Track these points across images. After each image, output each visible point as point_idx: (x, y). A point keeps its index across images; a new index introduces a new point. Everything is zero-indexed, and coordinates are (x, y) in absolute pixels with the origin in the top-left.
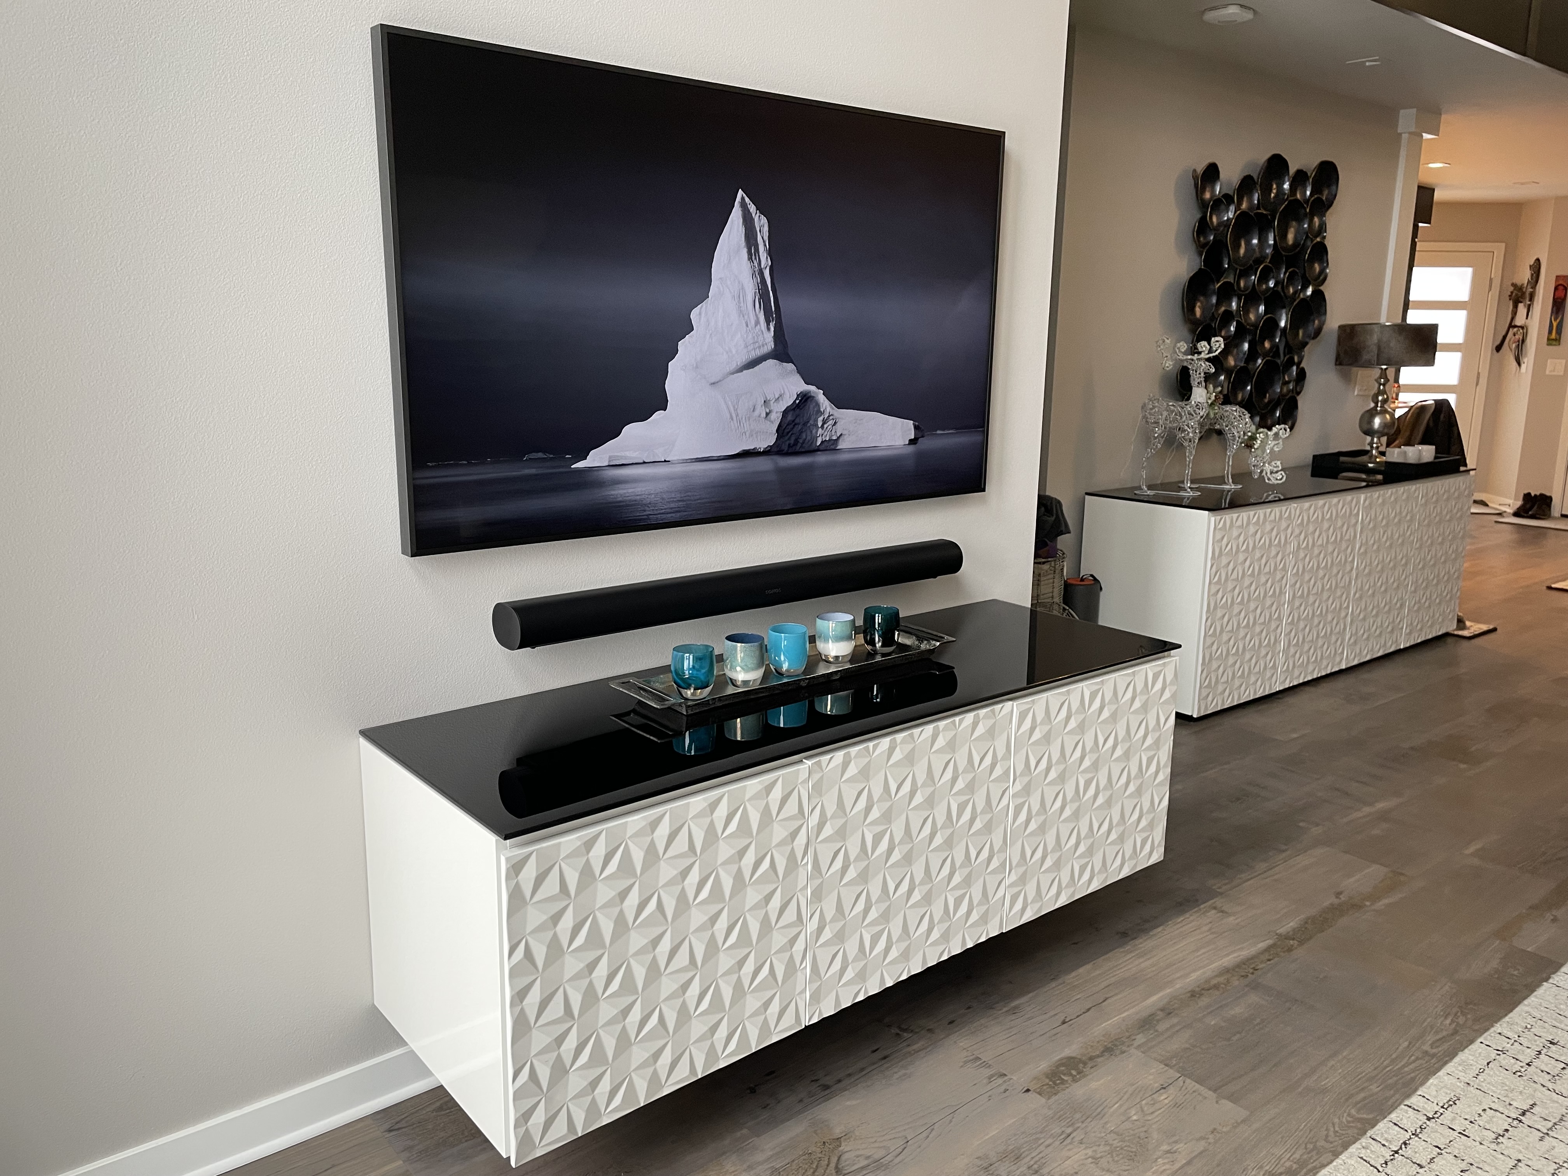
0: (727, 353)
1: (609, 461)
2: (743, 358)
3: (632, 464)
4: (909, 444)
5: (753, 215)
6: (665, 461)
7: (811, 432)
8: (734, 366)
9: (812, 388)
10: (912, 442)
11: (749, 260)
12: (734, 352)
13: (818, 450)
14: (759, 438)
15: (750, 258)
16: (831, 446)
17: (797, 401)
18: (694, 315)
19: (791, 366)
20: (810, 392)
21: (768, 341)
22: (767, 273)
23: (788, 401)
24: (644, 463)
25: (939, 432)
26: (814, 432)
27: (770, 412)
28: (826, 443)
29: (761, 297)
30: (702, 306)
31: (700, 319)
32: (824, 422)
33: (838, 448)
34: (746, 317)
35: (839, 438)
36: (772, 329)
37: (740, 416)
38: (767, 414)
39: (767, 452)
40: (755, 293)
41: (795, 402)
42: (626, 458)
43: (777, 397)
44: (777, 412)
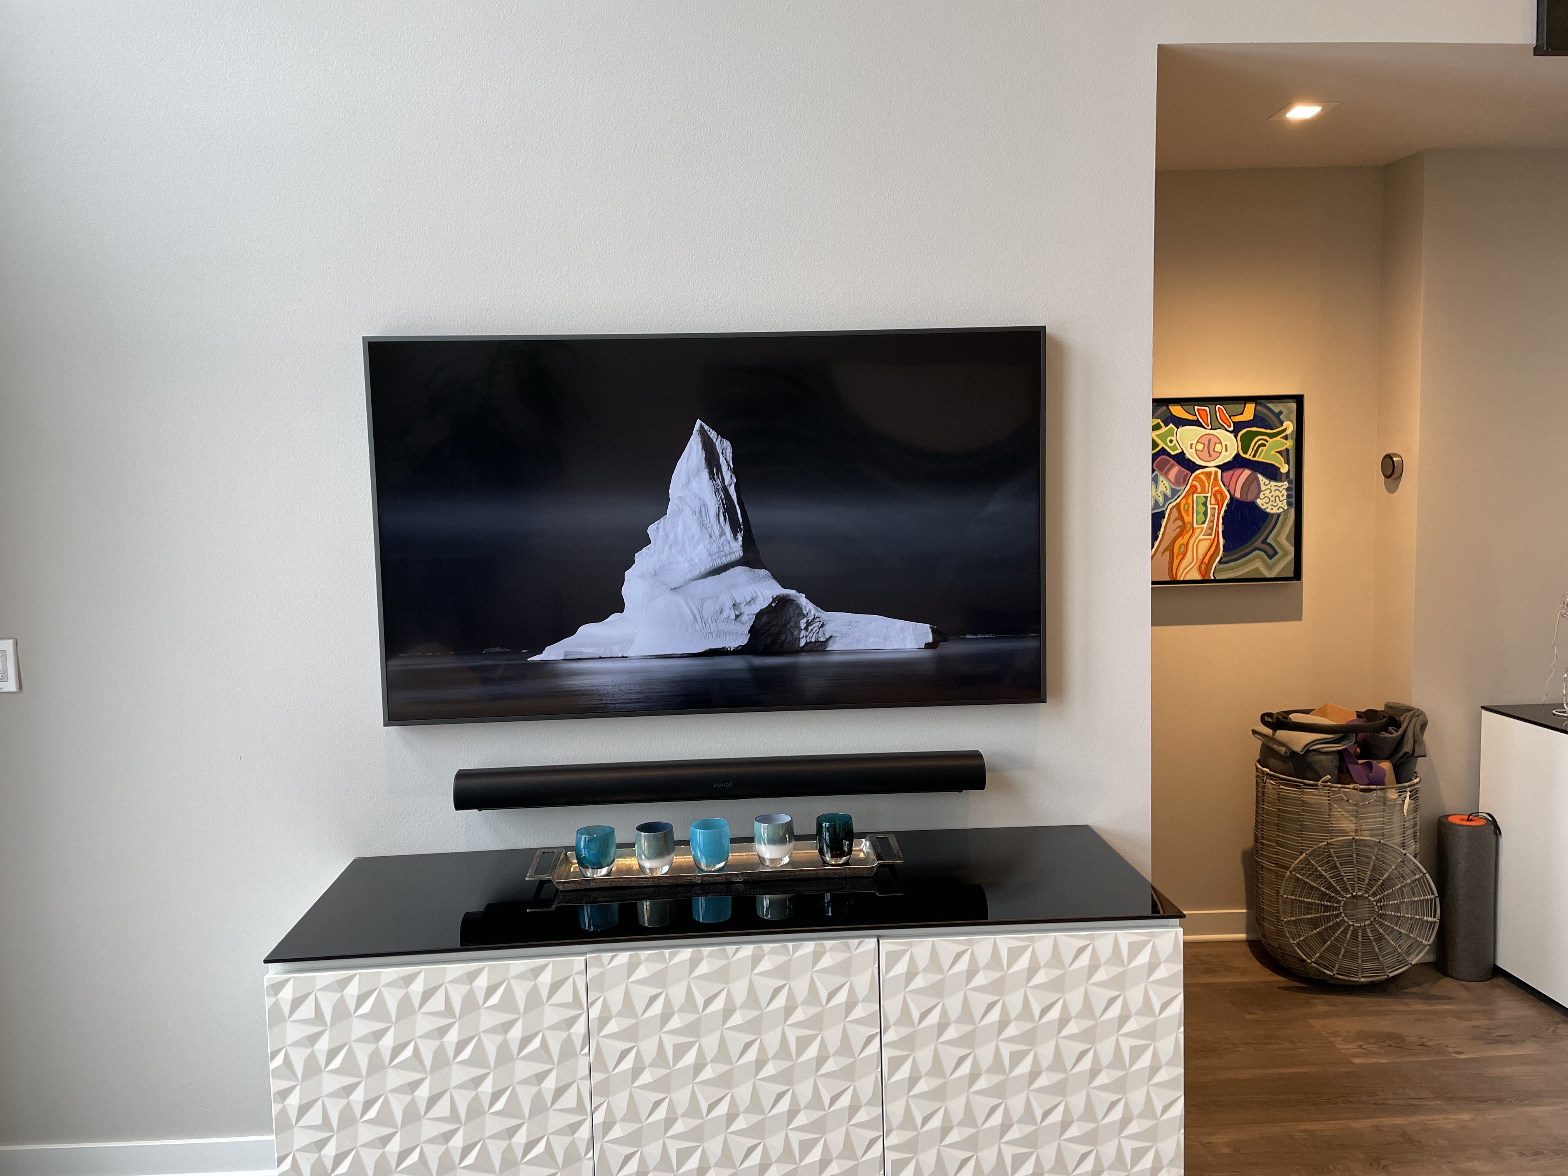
0: (689, 562)
1: (565, 656)
2: (707, 565)
3: (589, 659)
4: (925, 648)
5: (714, 441)
6: (623, 657)
7: (792, 633)
8: (697, 573)
9: (792, 592)
10: (928, 646)
11: (710, 479)
12: (697, 560)
13: (802, 650)
14: (728, 638)
15: (712, 476)
16: (819, 647)
17: (773, 605)
18: (651, 530)
19: (763, 572)
20: (788, 596)
21: (735, 548)
22: (732, 490)
23: (763, 603)
24: (601, 658)
25: (968, 636)
26: (795, 633)
27: (740, 614)
28: (811, 644)
29: (726, 510)
30: (659, 523)
31: (658, 533)
32: (808, 624)
33: (827, 649)
34: (709, 530)
35: (828, 640)
36: (740, 538)
37: (705, 617)
38: (737, 616)
39: (739, 651)
40: (719, 508)
41: (770, 605)
42: (582, 653)
43: (748, 601)
44: (748, 615)
